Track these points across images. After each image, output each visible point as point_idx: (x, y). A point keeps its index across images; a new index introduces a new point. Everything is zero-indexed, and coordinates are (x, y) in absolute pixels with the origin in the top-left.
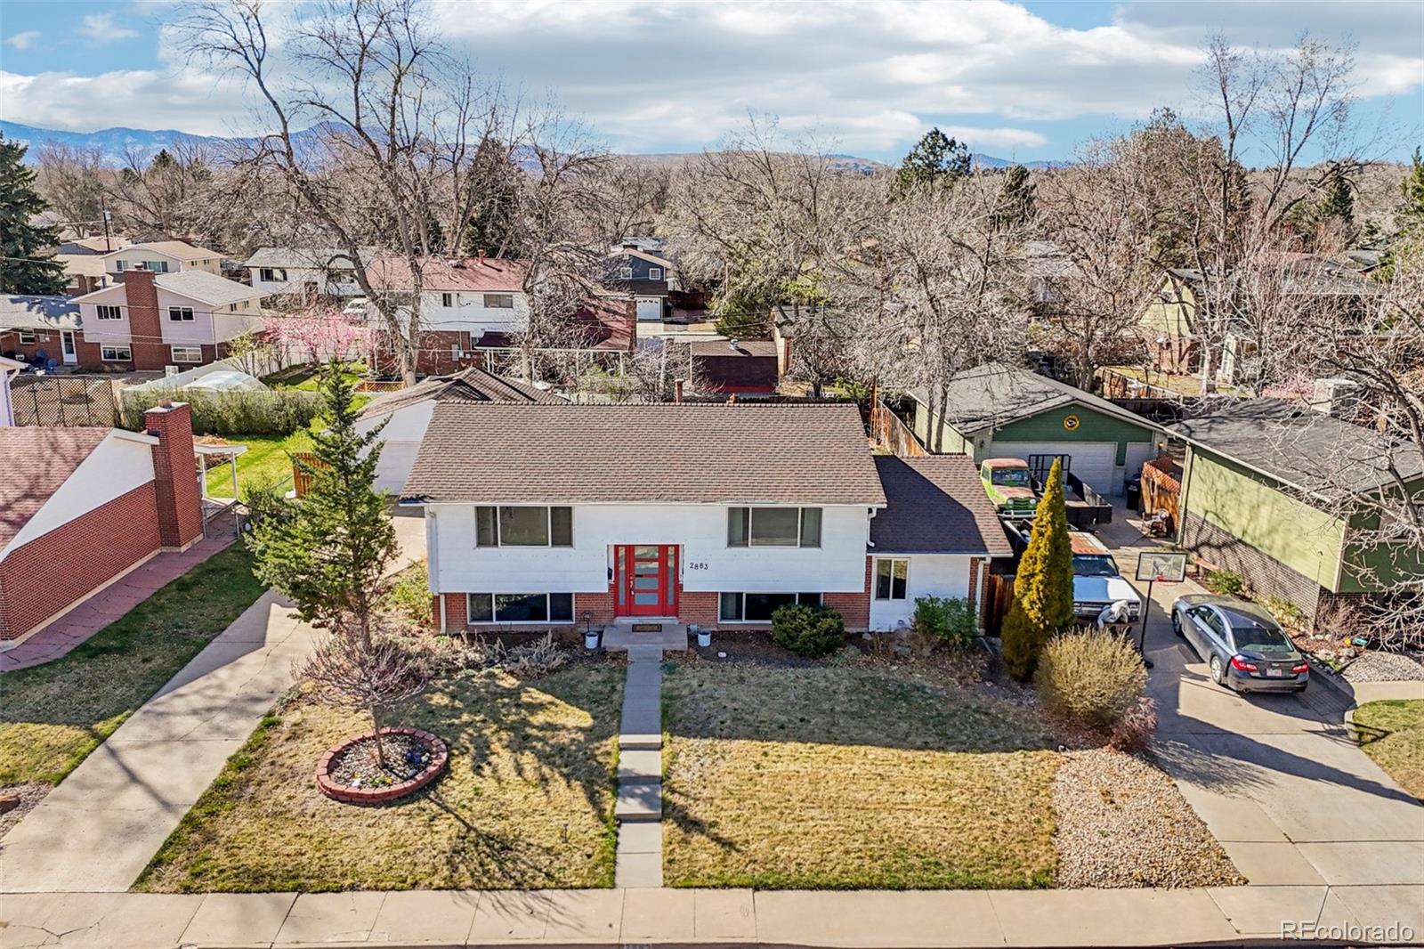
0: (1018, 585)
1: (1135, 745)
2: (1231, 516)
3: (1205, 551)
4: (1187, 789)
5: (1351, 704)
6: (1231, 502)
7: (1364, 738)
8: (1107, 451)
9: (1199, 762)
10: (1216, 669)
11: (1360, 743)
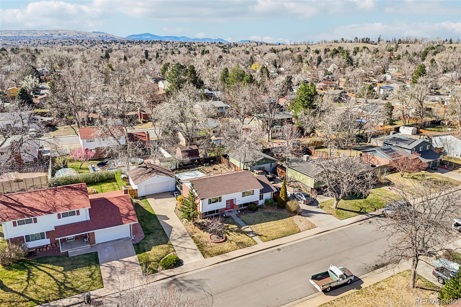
0: (280, 195)
1: (300, 214)
2: (296, 177)
3: (292, 182)
4: (307, 218)
5: (319, 203)
6: (295, 175)
7: (322, 207)
8: (269, 165)
9: (306, 215)
10: (303, 202)
11: (321, 208)
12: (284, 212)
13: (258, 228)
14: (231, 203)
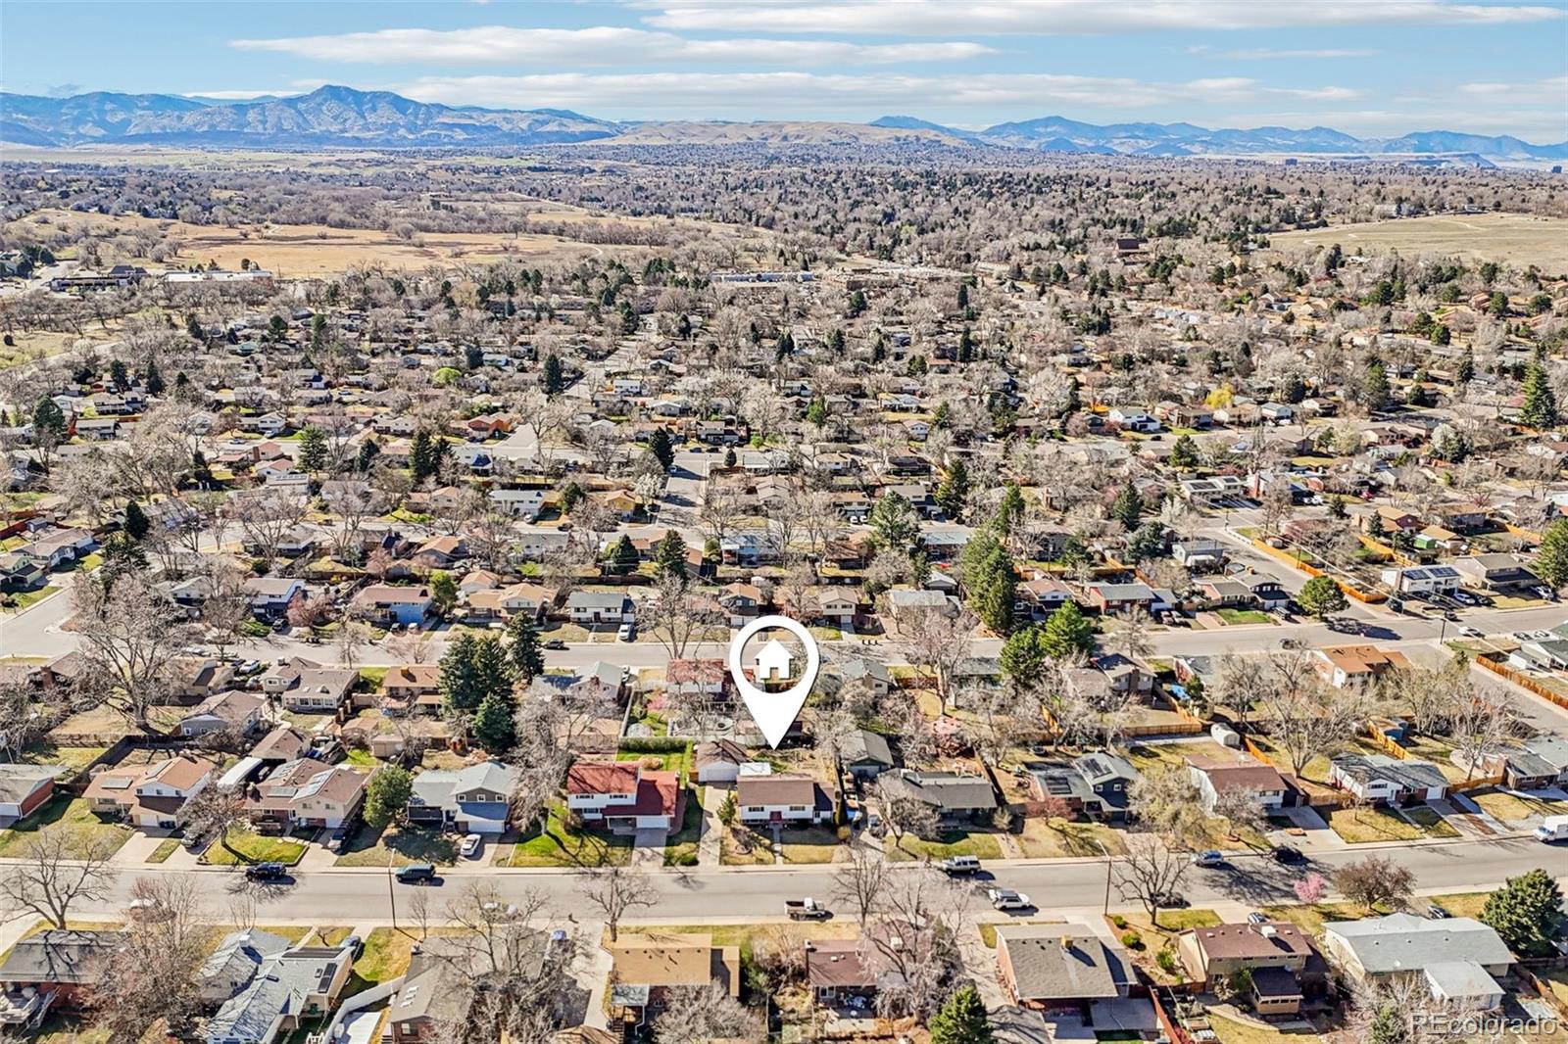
12: (832, 838)
13: (788, 849)
14: (775, 816)
